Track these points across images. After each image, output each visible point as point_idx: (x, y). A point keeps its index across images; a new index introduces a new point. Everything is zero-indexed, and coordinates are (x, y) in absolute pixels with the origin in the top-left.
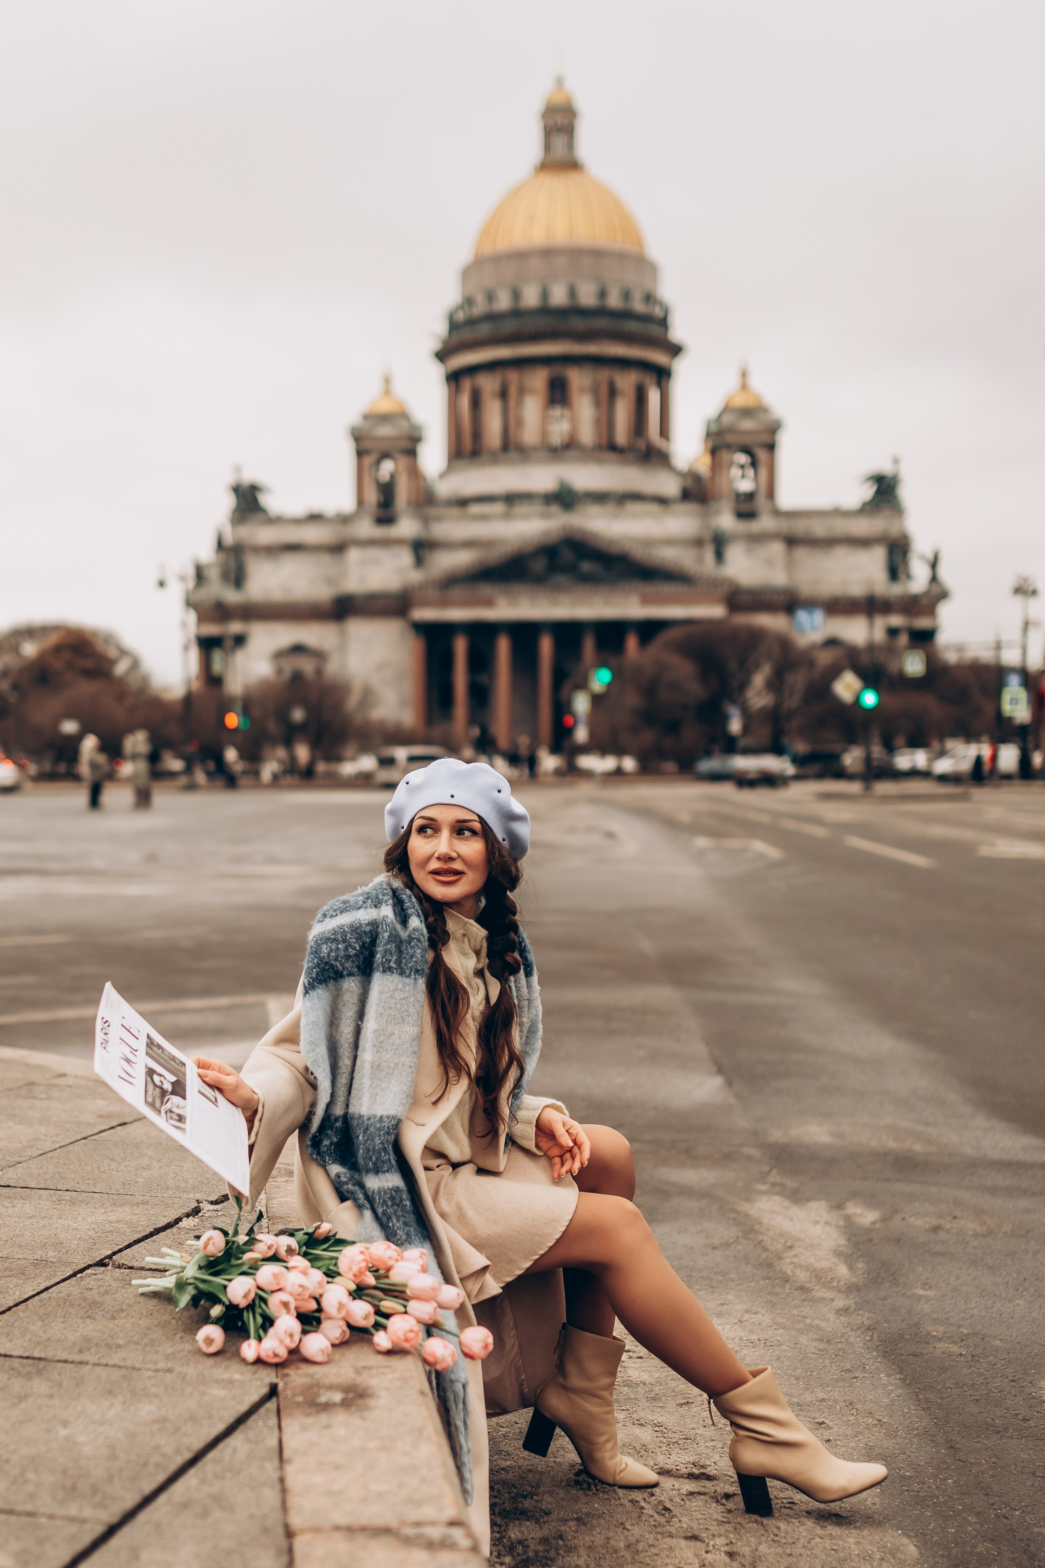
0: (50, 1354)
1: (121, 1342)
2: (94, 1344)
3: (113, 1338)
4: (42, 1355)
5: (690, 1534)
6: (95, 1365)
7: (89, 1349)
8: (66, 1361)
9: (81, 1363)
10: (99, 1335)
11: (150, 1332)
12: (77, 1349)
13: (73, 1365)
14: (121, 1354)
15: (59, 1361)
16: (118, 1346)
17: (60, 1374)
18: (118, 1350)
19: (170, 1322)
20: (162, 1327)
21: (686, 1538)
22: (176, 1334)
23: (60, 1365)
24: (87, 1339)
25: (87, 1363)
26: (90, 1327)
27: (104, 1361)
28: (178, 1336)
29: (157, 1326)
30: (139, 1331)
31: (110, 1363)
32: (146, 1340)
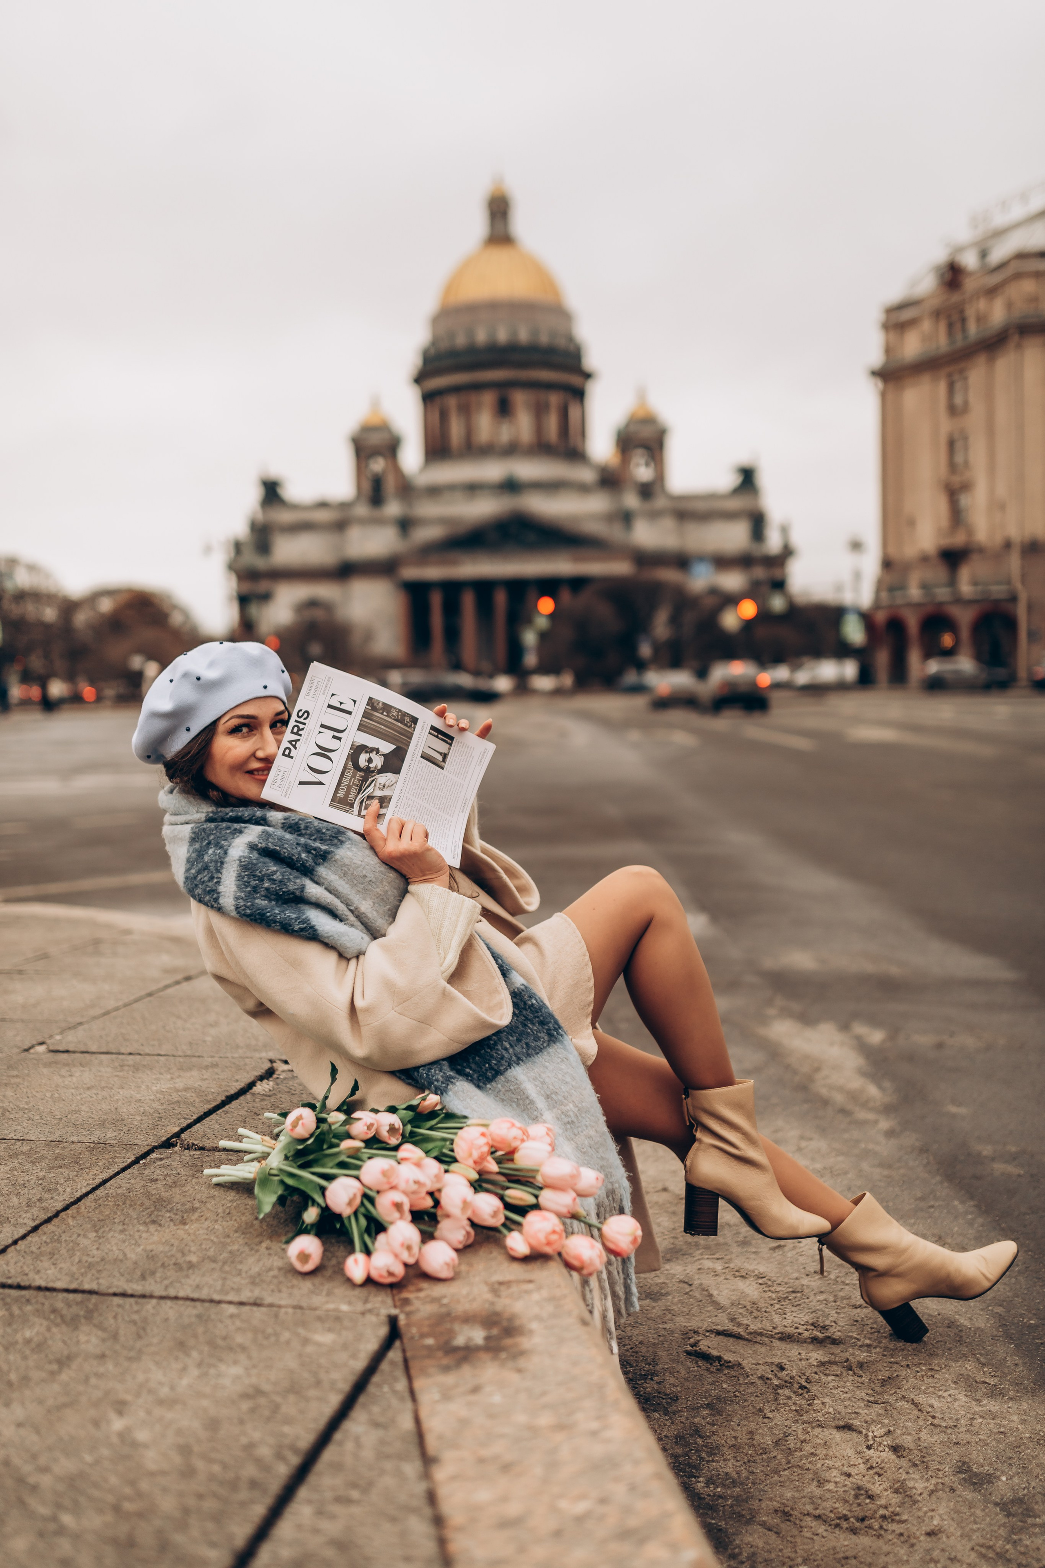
0: (104, 1284)
1: (194, 1259)
2: (160, 1264)
3: (184, 1254)
4: (94, 1286)
5: (841, 1423)
6: (162, 1298)
7: (153, 1273)
8: (124, 1295)
9: (143, 1296)
10: (167, 1248)
11: (228, 1240)
12: (138, 1273)
13: (132, 1300)
14: (195, 1278)
15: (115, 1295)
16: (191, 1266)
17: (115, 1317)
18: (191, 1271)
19: (252, 1226)
20: (243, 1233)
21: (839, 1428)
22: (261, 1242)
23: (117, 1300)
24: (151, 1257)
25: (151, 1297)
26: (156, 1238)
27: (172, 1292)
28: (264, 1245)
29: (236, 1231)
30: (215, 1240)
31: (181, 1294)
32: (225, 1255)
